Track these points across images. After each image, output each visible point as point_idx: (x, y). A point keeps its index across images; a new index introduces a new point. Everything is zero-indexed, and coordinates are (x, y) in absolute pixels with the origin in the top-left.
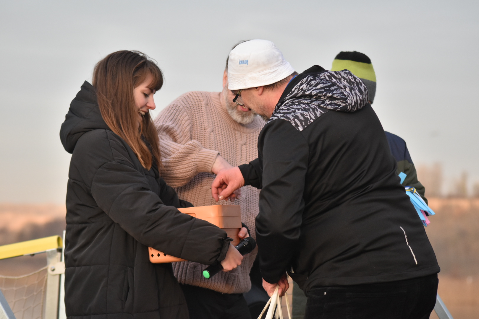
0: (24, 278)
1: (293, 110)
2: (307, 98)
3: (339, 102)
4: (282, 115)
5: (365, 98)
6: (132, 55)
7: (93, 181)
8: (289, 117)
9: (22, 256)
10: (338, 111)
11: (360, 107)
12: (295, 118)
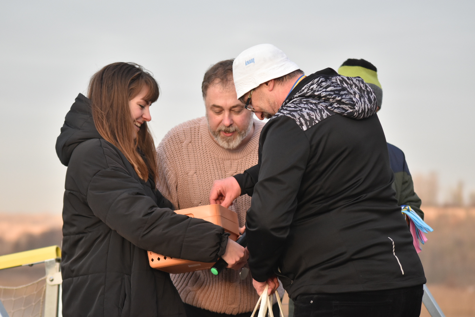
0: (22, 288)
1: (300, 108)
2: (316, 98)
3: (347, 107)
4: (288, 112)
5: (373, 108)
6: (128, 67)
7: (88, 190)
8: (295, 115)
9: (21, 266)
10: (344, 116)
11: (367, 116)
12: (301, 117)
